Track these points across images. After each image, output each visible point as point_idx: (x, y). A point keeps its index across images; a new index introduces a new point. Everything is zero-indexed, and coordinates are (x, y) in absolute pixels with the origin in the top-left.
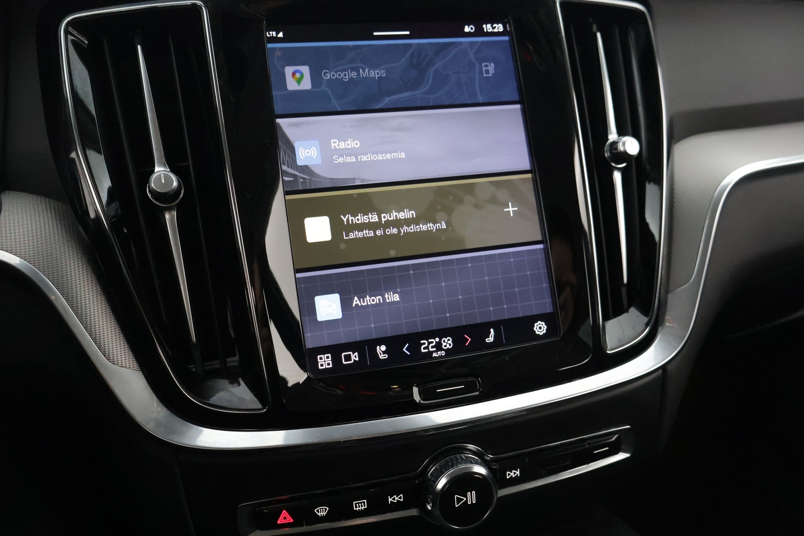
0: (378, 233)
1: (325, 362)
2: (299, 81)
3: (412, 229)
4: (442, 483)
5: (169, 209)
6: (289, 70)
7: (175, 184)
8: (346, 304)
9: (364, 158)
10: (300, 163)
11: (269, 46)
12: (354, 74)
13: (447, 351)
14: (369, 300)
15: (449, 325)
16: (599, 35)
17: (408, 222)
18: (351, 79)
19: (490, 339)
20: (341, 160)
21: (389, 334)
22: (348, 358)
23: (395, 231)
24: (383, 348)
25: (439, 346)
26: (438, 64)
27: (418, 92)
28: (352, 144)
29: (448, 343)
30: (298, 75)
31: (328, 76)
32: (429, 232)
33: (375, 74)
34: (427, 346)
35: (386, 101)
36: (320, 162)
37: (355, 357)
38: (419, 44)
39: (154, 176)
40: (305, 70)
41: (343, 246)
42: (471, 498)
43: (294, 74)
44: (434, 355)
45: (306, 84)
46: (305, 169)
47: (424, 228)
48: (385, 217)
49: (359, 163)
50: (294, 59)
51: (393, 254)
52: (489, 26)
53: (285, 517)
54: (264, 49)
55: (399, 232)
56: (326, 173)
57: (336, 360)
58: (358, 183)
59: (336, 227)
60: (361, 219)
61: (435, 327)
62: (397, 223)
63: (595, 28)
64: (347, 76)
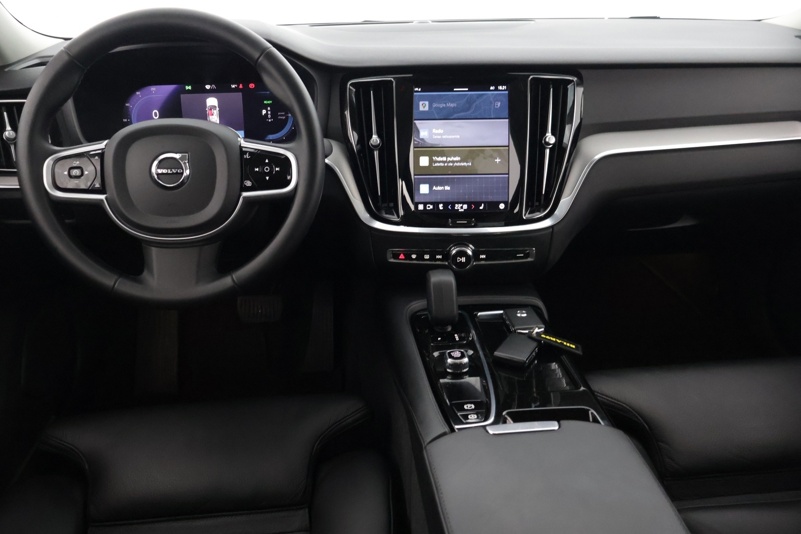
0: (446, 164)
1: (421, 207)
2: (424, 107)
3: (458, 164)
4: (454, 252)
5: (376, 150)
6: (421, 103)
7: (379, 142)
8: (431, 188)
9: (444, 137)
10: (421, 137)
11: (415, 94)
12: (444, 105)
13: (465, 210)
14: (440, 188)
15: (467, 200)
16: (552, 89)
17: (457, 162)
18: (443, 107)
19: (481, 208)
20: (435, 137)
21: (444, 201)
22: (429, 207)
23: (451, 164)
24: (442, 205)
25: (462, 207)
26: (477, 102)
27: (469, 112)
28: (440, 131)
29: (465, 207)
30: (424, 105)
31: (435, 105)
32: (464, 166)
33: (452, 105)
34: (457, 207)
35: (455, 116)
36: (428, 137)
37: (431, 207)
38: (471, 94)
39: (372, 139)
40: (427, 103)
41: (432, 168)
42: (463, 260)
43: (423, 105)
44: (460, 210)
45: (427, 108)
46: (423, 140)
47: (462, 164)
48: (449, 159)
49: (442, 139)
50: (424, 98)
51: (450, 172)
52: (501, 87)
53: (402, 256)
54: (413, 94)
55: (453, 165)
56: (430, 141)
57: (425, 207)
58: (440, 146)
59: (431, 161)
60: (440, 159)
61: (461, 201)
62: (453, 162)
63: (551, 86)
64: (442, 106)
